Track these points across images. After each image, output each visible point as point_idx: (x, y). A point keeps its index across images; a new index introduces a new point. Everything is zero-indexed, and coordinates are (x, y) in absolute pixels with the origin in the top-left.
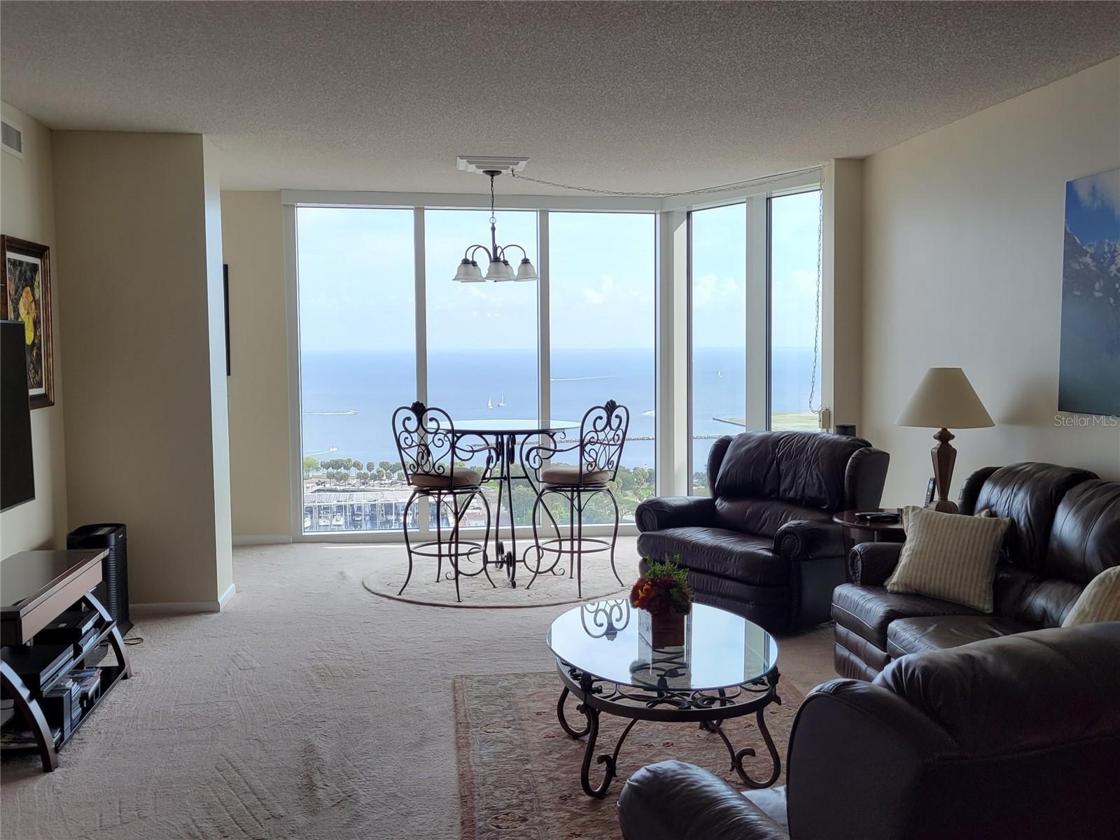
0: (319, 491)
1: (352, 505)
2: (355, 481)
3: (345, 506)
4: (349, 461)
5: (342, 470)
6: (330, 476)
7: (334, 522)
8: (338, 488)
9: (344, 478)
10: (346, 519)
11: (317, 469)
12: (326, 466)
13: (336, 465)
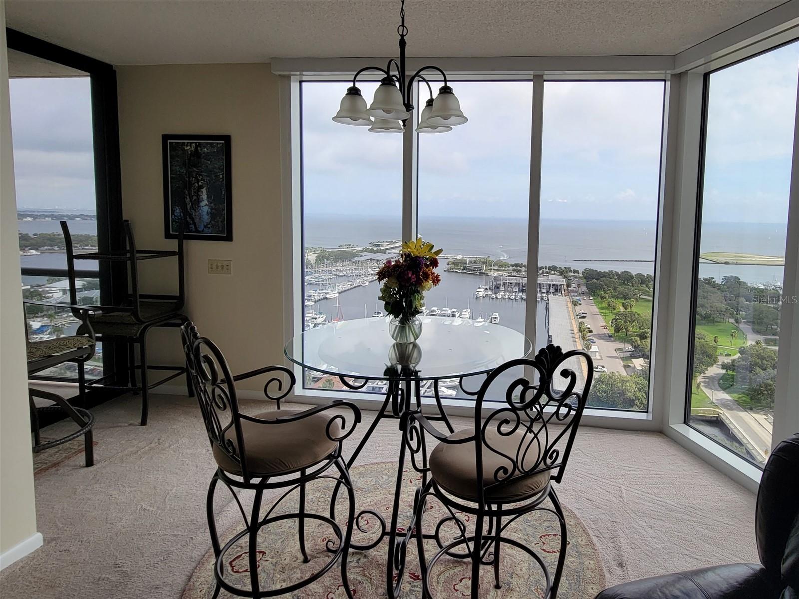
0: (509, 276)
1: (522, 283)
2: (524, 273)
3: (519, 283)
4: (522, 264)
5: (519, 268)
6: (514, 270)
7: (514, 290)
8: (517, 275)
9: (520, 271)
10: (519, 289)
11: (509, 267)
12: (513, 266)
13: (517, 265)
